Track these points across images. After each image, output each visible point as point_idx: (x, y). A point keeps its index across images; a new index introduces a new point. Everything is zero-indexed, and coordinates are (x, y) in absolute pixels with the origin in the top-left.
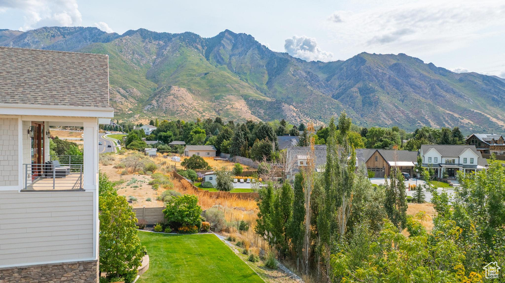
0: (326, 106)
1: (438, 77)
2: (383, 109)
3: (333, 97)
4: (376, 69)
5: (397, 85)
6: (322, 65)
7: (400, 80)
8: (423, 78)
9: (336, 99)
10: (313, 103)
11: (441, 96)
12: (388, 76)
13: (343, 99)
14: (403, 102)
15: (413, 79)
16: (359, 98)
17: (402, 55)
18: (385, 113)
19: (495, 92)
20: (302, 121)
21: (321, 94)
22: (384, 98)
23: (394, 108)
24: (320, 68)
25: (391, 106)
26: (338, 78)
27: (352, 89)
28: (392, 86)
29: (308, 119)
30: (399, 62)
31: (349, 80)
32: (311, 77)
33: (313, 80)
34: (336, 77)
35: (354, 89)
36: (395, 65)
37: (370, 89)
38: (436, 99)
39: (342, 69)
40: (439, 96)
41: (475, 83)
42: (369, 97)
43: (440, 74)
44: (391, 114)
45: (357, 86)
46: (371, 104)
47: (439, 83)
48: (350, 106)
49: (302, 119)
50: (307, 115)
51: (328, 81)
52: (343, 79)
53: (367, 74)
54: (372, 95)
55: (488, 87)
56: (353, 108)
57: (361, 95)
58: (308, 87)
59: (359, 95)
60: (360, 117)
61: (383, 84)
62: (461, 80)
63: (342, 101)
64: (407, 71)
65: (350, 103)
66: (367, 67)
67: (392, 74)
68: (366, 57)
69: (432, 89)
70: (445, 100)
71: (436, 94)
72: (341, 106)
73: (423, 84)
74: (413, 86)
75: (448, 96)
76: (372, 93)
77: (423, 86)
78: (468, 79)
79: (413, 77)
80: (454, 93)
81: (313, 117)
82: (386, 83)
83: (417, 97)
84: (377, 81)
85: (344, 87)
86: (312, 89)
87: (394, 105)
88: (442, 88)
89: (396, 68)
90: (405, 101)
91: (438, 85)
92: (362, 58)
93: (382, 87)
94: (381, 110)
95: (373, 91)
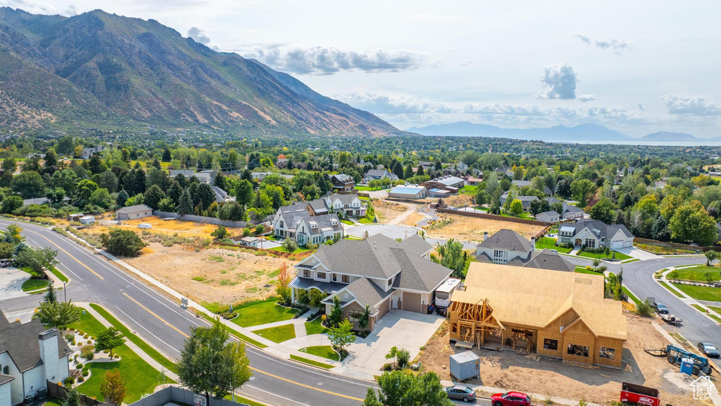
0: (50, 87)
1: (199, 57)
2: (136, 96)
3: (58, 72)
4: (120, 38)
5: (150, 63)
6: (27, 17)
7: (154, 57)
8: (182, 57)
9: (62, 76)
10: (26, 82)
11: (206, 82)
12: (137, 50)
13: (75, 77)
14: (161, 87)
15: (170, 57)
16: (100, 78)
17: (152, 22)
18: (140, 101)
19: (260, 81)
20: (15, 110)
21: (37, 67)
22: (136, 81)
23: (151, 95)
24: (24, 22)
25: (147, 92)
26: (62, 44)
27: (88, 64)
28: (144, 65)
29: (25, 108)
30: (150, 31)
31: (81, 50)
32: (12, 37)
33: (17, 42)
34: (57, 41)
35: (91, 64)
36: (146, 34)
37: (114, 66)
38: (200, 85)
39: (67, 30)
40: (203, 81)
41: (240, 69)
42: (115, 78)
43: (202, 54)
44: (148, 103)
45: (94, 59)
46: (118, 88)
47: (202, 65)
48: (87, 88)
49: (14, 108)
50: (22, 101)
51: (45, 47)
52: (71, 47)
53: (108, 43)
54: (117, 75)
55: (253, 75)
56: (93, 92)
57: (102, 73)
58: (12, 54)
59: (99, 73)
60: (105, 106)
61: (132, 60)
62: (225, 64)
63: (74, 80)
64: (162, 46)
65: (87, 85)
66: (107, 33)
67: (140, 46)
68: (103, 19)
69: (194, 72)
70: (211, 88)
71: (199, 80)
72: (75, 88)
73: (184, 65)
74: (170, 65)
75: (213, 82)
76: (119, 72)
77: (182, 67)
78: (231, 60)
79: (169, 54)
80: (220, 79)
81: (32, 105)
82: (135, 58)
83: (178, 81)
84: (123, 55)
85: (74, 60)
86: (19, 58)
87: (151, 91)
88: (206, 72)
89: (148, 39)
90: (164, 86)
91: (201, 67)
92: (97, 19)
93: (131, 64)
94: (133, 97)
95: (120, 69)
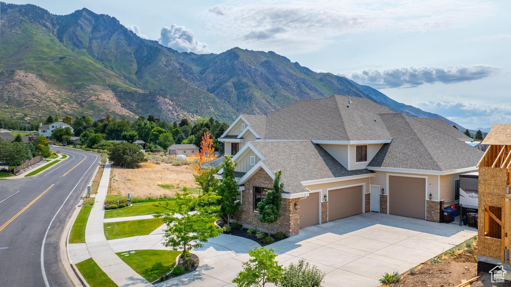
0: (202, 100)
1: (303, 76)
2: (257, 104)
3: (208, 90)
4: (249, 65)
5: (267, 81)
6: (195, 57)
7: (271, 78)
8: (290, 76)
9: (211, 92)
10: (189, 97)
11: (306, 93)
12: (260, 72)
13: (218, 93)
14: (274, 98)
15: (282, 77)
16: (234, 93)
17: (271, 53)
18: (259, 108)
19: (347, 91)
20: (179, 115)
21: (196, 87)
22: (257, 94)
23: (267, 103)
24: (193, 59)
25: (264, 101)
26: (212, 72)
27: (227, 84)
28: (264, 83)
29: (185, 113)
30: (269, 59)
31: (224, 74)
32: (184, 70)
33: (187, 72)
34: (210, 70)
35: (229, 84)
36: (266, 62)
37: (244, 84)
38: (302, 96)
39: (216, 62)
40: (305, 93)
41: (332, 83)
42: (243, 93)
43: (305, 73)
44: (264, 109)
45: (231, 80)
46: (245, 99)
47: (304, 82)
48: (225, 100)
49: (179, 113)
50: (184, 108)
51: (202, 74)
52: (218, 73)
53: (241, 69)
54: (245, 90)
55: (342, 87)
56: (229, 102)
57: (236, 90)
58: (183, 79)
59: (234, 90)
60: (236, 112)
61: (256, 80)
62: (321, 80)
63: (217, 95)
64: (276, 69)
65: (225, 98)
66: (241, 62)
67: (262, 70)
68: (239, 53)
69: (298, 87)
70: (310, 97)
71: (301, 92)
72: (217, 100)
73: (291, 82)
74: (282, 83)
75: (312, 93)
76: (246, 88)
77: (290, 83)
78: (326, 78)
79: (281, 74)
80: (316, 91)
81: (190, 111)
82: (258, 79)
83: (286, 94)
84: (250, 77)
85: (219, 82)
86: (186, 82)
87: (267, 101)
88: (307, 86)
89: (267, 65)
90: (276, 97)
91: (303, 83)
92: (235, 53)
93: (255, 83)
94: (255, 105)
95: (247, 86)
